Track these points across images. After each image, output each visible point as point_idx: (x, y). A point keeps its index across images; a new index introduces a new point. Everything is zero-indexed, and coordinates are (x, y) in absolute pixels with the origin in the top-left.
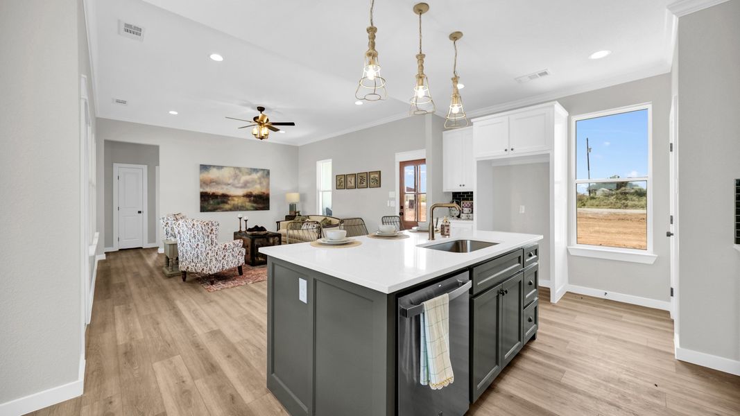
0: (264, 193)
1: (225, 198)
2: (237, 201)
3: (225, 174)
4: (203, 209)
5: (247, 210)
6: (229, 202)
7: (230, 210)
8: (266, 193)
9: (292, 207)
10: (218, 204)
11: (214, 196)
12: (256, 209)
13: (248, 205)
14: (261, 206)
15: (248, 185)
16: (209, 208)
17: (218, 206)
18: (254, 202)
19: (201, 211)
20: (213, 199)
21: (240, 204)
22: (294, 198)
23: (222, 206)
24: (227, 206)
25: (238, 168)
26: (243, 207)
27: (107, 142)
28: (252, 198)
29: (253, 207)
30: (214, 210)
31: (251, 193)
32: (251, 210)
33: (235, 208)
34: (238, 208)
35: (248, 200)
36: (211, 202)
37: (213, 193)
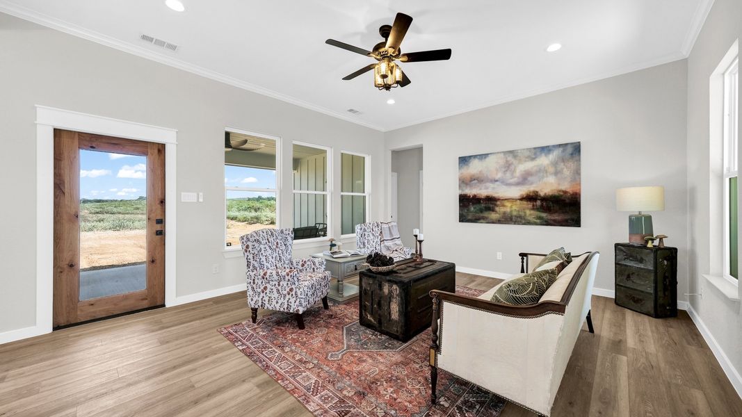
0: (565, 192)
1: (489, 203)
2: (508, 208)
4: (463, 219)
5: (529, 223)
6: (497, 209)
7: (499, 222)
8: (572, 191)
10: (482, 211)
11: (476, 200)
12: (547, 223)
13: (530, 214)
16: (470, 217)
17: (482, 215)
18: (543, 209)
19: (460, 221)
20: (473, 204)
21: (515, 213)
22: (640, 199)
23: (486, 214)
24: (493, 216)
26: (520, 217)
28: (539, 203)
29: (540, 218)
30: (475, 220)
31: (536, 193)
32: (536, 224)
33: (507, 219)
34: (511, 219)
35: (530, 206)
36: (472, 209)
37: (475, 196)
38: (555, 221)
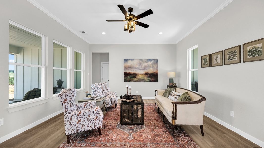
0: (155, 72)
1: (135, 75)
2: (140, 77)
3: (134, 63)
4: (125, 80)
5: (146, 81)
6: (137, 77)
7: (137, 81)
8: (156, 72)
9: (171, 80)
10: (132, 78)
11: (130, 74)
12: (151, 81)
13: (146, 79)
14: (153, 79)
15: (146, 68)
16: (128, 80)
17: (132, 79)
18: (150, 77)
19: (124, 81)
20: (129, 75)
21: (142, 78)
22: (172, 75)
23: (133, 79)
24: (136, 79)
25: (141, 60)
26: (143, 79)
27: (93, 53)
28: (148, 75)
29: (149, 80)
30: (129, 81)
31: (148, 72)
32: (148, 81)
33: (140, 80)
34: (141, 80)
35: (146, 76)
36: (129, 77)
37: (129, 73)
38: (152, 80)
